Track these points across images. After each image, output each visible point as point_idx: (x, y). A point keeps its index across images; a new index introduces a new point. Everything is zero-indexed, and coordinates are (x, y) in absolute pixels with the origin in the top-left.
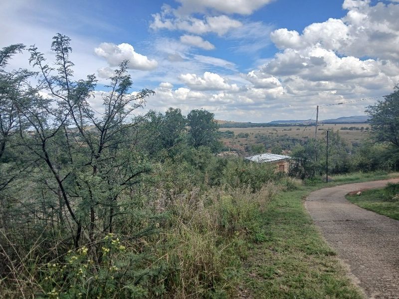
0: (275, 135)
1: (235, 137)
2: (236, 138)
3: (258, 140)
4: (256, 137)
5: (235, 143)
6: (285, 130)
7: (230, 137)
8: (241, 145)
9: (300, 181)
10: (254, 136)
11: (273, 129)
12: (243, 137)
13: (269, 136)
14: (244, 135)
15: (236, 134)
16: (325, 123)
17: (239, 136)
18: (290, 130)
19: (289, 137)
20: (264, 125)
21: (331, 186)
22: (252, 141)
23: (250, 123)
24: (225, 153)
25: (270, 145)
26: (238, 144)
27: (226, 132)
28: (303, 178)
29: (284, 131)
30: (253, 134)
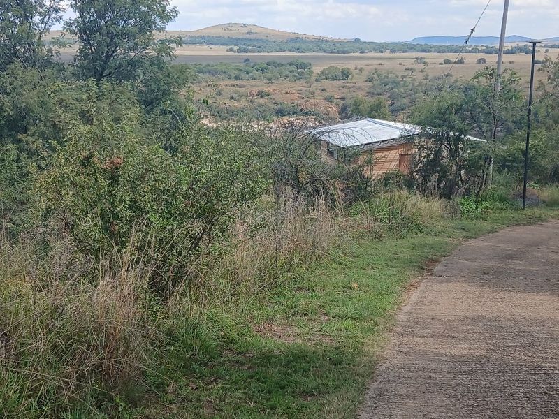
0: (422, 75)
1: (313, 79)
2: (317, 81)
3: (373, 87)
4: (370, 80)
5: (313, 93)
6: (447, 61)
7: (301, 76)
8: (329, 100)
9: (436, 205)
10: (364, 76)
11: (417, 58)
12: (335, 79)
13: (403, 77)
14: (339, 73)
15: (317, 70)
16: (553, 47)
17: (326, 75)
18: (461, 62)
19: (456, 81)
20: (394, 48)
21: (533, 221)
22: (359, 88)
23: (357, 40)
24: (285, 120)
25: (406, 101)
26: (320, 98)
27: (291, 64)
28: (447, 194)
29: (445, 65)
30: (361, 70)
